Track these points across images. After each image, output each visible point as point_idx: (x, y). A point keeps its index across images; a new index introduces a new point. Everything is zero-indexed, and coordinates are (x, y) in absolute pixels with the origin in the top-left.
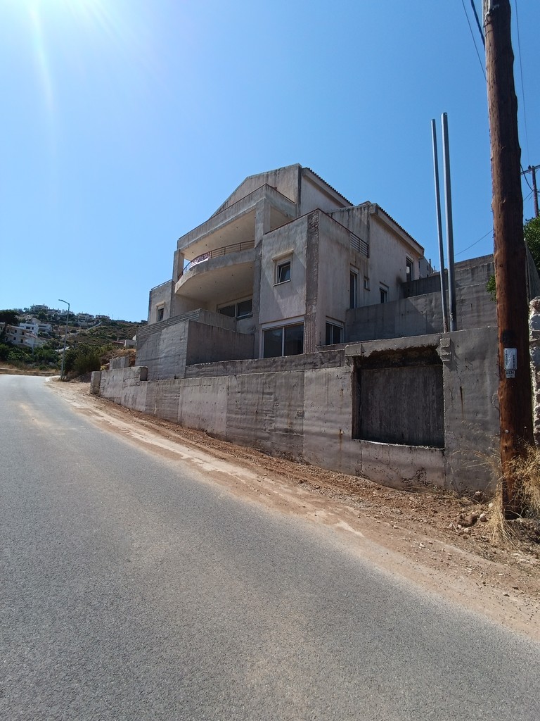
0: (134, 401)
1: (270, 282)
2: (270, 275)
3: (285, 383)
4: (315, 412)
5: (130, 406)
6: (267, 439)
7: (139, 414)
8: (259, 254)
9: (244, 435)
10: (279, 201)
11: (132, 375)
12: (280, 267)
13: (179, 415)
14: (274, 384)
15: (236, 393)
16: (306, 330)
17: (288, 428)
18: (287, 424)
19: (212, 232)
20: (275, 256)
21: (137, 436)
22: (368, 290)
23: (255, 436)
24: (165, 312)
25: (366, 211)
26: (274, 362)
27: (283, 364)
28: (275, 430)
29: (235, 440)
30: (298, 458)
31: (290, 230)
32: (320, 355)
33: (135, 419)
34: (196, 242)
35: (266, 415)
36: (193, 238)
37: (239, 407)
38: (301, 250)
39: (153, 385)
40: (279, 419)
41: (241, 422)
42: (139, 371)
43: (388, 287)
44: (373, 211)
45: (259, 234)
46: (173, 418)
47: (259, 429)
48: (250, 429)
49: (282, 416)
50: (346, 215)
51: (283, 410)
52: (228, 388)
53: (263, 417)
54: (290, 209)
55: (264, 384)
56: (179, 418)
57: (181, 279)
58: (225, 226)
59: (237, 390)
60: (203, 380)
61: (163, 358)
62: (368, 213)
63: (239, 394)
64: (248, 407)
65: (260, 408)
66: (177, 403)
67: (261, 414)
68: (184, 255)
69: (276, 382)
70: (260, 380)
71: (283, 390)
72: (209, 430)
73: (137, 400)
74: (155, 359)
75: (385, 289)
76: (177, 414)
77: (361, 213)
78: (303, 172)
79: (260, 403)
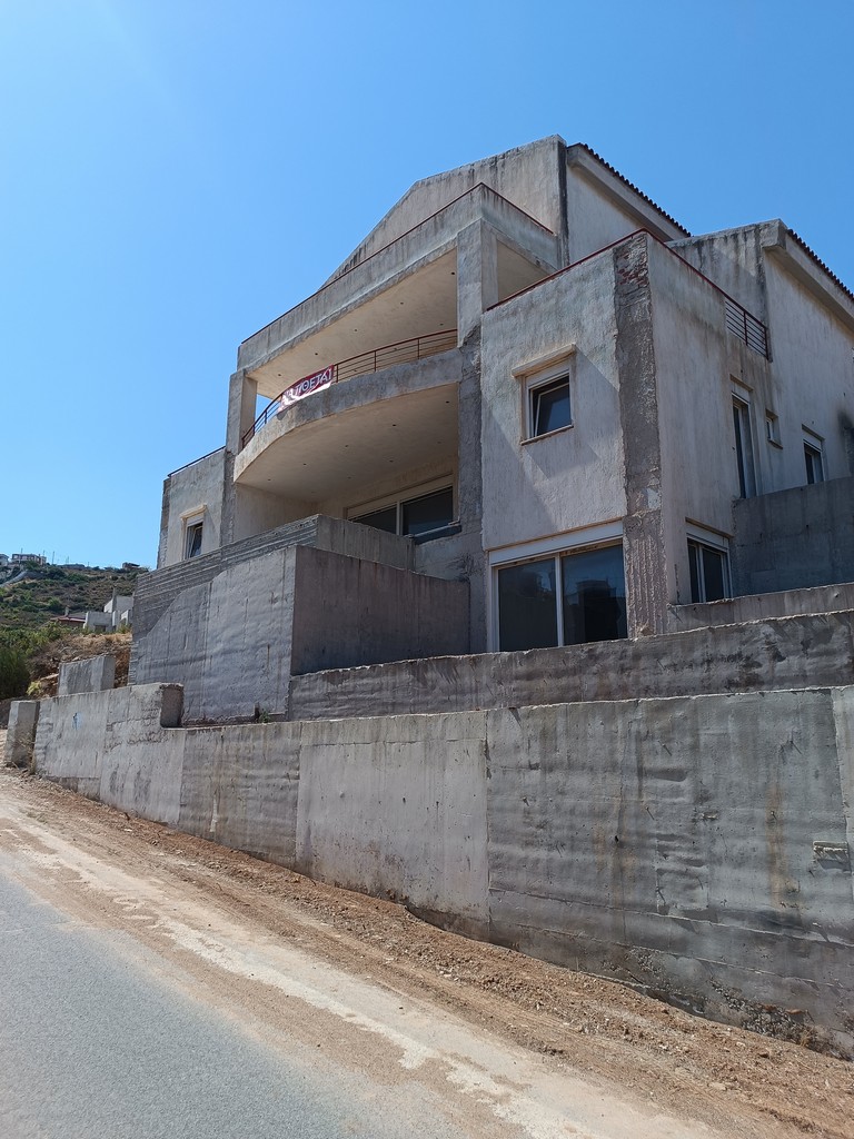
0: (143, 790)
1: (508, 436)
2: (507, 416)
3: (742, 735)
5: (128, 805)
6: (678, 946)
7: (162, 834)
8: (474, 362)
9: (570, 923)
10: (516, 228)
11: (135, 710)
12: (536, 392)
13: (300, 840)
14: (688, 740)
15: (519, 768)
16: (631, 562)
17: (780, 910)
18: (770, 892)
19: (335, 319)
20: (520, 364)
21: (188, 940)
22: (778, 446)
23: (618, 931)
24: (206, 533)
25: (751, 242)
26: (593, 657)
27: (627, 662)
28: (713, 913)
29: (529, 939)
31: (561, 292)
33: (154, 852)
34: (291, 346)
35: (663, 852)
36: (280, 339)
37: (538, 818)
38: (599, 342)
39: (205, 739)
40: (725, 872)
41: (549, 875)
42: (159, 698)
43: (821, 440)
44: (771, 240)
45: (469, 314)
46: (278, 849)
47: (633, 906)
48: (600, 906)
49: (740, 862)
50: (692, 257)
51: (744, 837)
52: (486, 751)
53: (648, 863)
54: (544, 246)
55: (640, 739)
56: (299, 849)
57: (250, 445)
58: (371, 299)
59: (523, 758)
60: (384, 724)
61: (216, 655)
62: (757, 247)
63: (536, 774)
64: (578, 822)
65: (630, 825)
66: (289, 799)
67: (640, 848)
68: (256, 382)
69: (695, 733)
70: (620, 725)
71: (734, 760)
72: (418, 897)
73: (153, 787)
74: (193, 660)
75: (815, 443)
76: (294, 835)
77: (737, 249)
78: (569, 157)
79: (632, 810)
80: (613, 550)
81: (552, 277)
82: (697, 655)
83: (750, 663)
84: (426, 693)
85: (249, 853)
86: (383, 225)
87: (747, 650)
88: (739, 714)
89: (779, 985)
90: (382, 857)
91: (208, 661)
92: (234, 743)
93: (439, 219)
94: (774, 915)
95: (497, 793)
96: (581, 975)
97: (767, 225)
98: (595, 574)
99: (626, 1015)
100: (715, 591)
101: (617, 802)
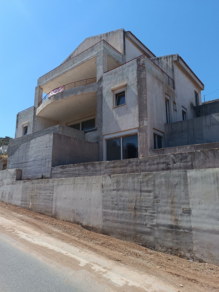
0: (11, 197)
1: (109, 106)
2: (109, 101)
3: (166, 182)
4: (205, 210)
5: (7, 201)
6: (149, 234)
7: (16, 208)
8: (101, 86)
9: (123, 229)
10: (112, 52)
11: (8, 176)
12: (117, 95)
13: (54, 209)
14: (153, 183)
15: (111, 190)
16: (140, 139)
17: (174, 224)
18: (171, 220)
19: (64, 73)
20: (113, 87)
22: (176, 110)
23: (135, 230)
24: (29, 129)
25: (171, 59)
26: (130, 162)
27: (138, 164)
28: (158, 225)
29: (112, 233)
30: (188, 255)
31: (123, 69)
32: (172, 156)
33: (14, 213)
34: (52, 80)
35: (146, 211)
36: (49, 78)
37: (115, 203)
38: (133, 83)
39: (28, 183)
40: (161, 215)
41: (118, 217)
42: (15, 173)
43: (186, 109)
44: (175, 59)
45: (100, 74)
46: (48, 212)
47: (138, 224)
48: (130, 224)
49: (164, 213)
50: (156, 62)
51: (165, 207)
52: (103, 186)
53: (142, 213)
54: (119, 57)
55: (141, 183)
56: (53, 212)
57: (41, 106)
58: (74, 68)
59: (112, 188)
60: (76, 179)
61: (31, 161)
62: (172, 60)
63: (115, 192)
64: (125, 203)
65: (138, 204)
66: (51, 199)
67: (140, 210)
68: (43, 89)
69: (154, 181)
70: (136, 179)
71: (164, 188)
72: (84, 223)
73: (14, 196)
74: (25, 163)
75: (185, 110)
76: (52, 208)
77: (167, 61)
78: (126, 34)
79: (139, 200)
80: (135, 136)
81: (121, 65)
82: (155, 162)
83: (168, 164)
84: (87, 171)
85: (40, 213)
86: (77, 49)
87: (167, 161)
88: (165, 177)
89: (173, 242)
90: (75, 213)
91: (29, 163)
92: (36, 185)
93: (92, 48)
94: (172, 225)
95: (105, 196)
96: (125, 241)
97: (175, 55)
98: (131, 142)
99: (136, 251)
100: (160, 146)
101: (135, 198)
